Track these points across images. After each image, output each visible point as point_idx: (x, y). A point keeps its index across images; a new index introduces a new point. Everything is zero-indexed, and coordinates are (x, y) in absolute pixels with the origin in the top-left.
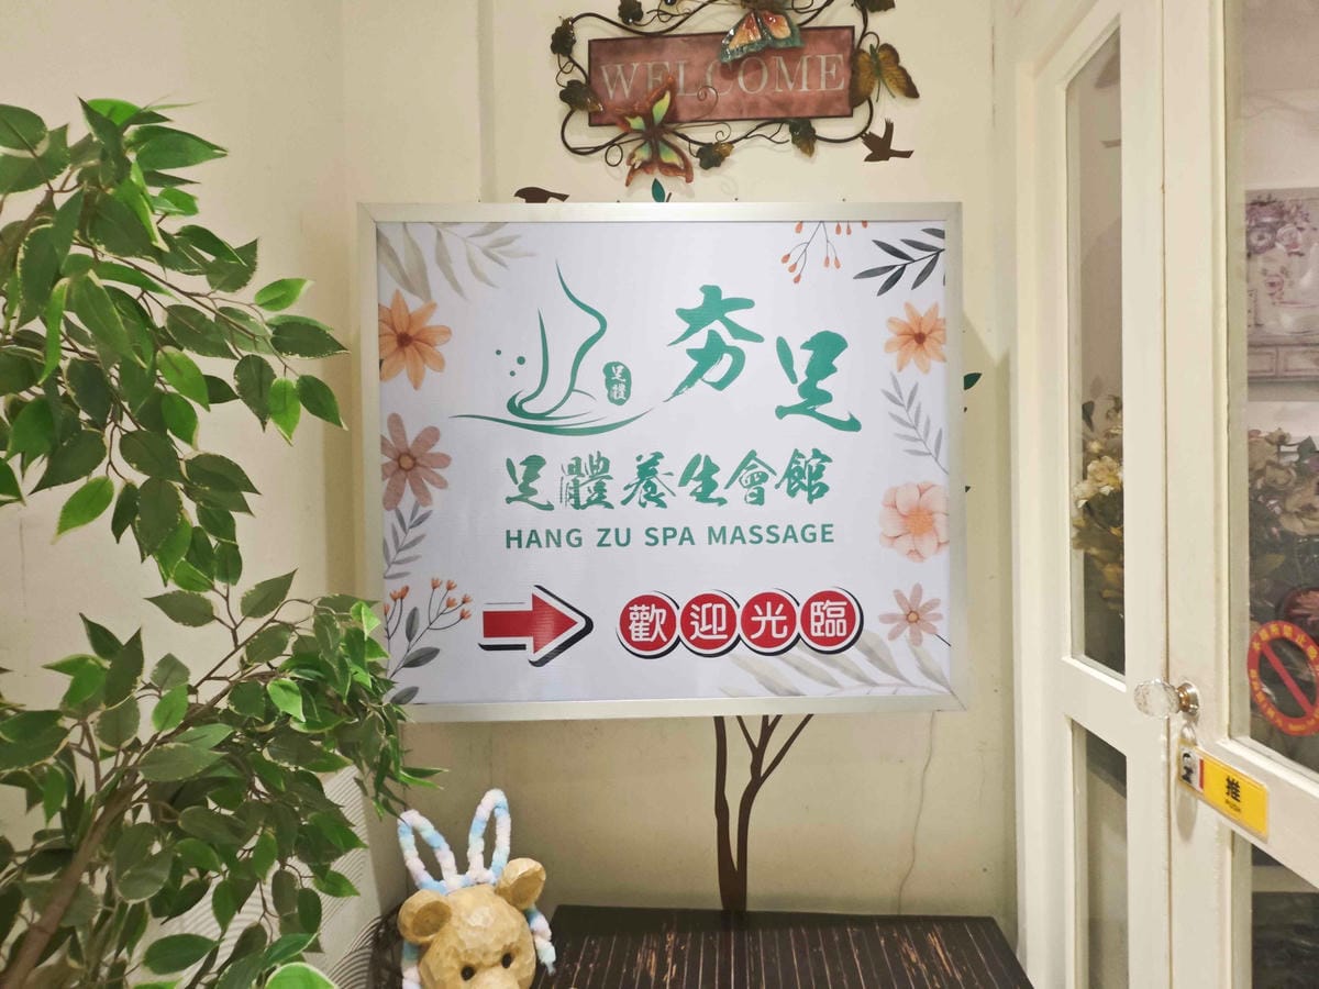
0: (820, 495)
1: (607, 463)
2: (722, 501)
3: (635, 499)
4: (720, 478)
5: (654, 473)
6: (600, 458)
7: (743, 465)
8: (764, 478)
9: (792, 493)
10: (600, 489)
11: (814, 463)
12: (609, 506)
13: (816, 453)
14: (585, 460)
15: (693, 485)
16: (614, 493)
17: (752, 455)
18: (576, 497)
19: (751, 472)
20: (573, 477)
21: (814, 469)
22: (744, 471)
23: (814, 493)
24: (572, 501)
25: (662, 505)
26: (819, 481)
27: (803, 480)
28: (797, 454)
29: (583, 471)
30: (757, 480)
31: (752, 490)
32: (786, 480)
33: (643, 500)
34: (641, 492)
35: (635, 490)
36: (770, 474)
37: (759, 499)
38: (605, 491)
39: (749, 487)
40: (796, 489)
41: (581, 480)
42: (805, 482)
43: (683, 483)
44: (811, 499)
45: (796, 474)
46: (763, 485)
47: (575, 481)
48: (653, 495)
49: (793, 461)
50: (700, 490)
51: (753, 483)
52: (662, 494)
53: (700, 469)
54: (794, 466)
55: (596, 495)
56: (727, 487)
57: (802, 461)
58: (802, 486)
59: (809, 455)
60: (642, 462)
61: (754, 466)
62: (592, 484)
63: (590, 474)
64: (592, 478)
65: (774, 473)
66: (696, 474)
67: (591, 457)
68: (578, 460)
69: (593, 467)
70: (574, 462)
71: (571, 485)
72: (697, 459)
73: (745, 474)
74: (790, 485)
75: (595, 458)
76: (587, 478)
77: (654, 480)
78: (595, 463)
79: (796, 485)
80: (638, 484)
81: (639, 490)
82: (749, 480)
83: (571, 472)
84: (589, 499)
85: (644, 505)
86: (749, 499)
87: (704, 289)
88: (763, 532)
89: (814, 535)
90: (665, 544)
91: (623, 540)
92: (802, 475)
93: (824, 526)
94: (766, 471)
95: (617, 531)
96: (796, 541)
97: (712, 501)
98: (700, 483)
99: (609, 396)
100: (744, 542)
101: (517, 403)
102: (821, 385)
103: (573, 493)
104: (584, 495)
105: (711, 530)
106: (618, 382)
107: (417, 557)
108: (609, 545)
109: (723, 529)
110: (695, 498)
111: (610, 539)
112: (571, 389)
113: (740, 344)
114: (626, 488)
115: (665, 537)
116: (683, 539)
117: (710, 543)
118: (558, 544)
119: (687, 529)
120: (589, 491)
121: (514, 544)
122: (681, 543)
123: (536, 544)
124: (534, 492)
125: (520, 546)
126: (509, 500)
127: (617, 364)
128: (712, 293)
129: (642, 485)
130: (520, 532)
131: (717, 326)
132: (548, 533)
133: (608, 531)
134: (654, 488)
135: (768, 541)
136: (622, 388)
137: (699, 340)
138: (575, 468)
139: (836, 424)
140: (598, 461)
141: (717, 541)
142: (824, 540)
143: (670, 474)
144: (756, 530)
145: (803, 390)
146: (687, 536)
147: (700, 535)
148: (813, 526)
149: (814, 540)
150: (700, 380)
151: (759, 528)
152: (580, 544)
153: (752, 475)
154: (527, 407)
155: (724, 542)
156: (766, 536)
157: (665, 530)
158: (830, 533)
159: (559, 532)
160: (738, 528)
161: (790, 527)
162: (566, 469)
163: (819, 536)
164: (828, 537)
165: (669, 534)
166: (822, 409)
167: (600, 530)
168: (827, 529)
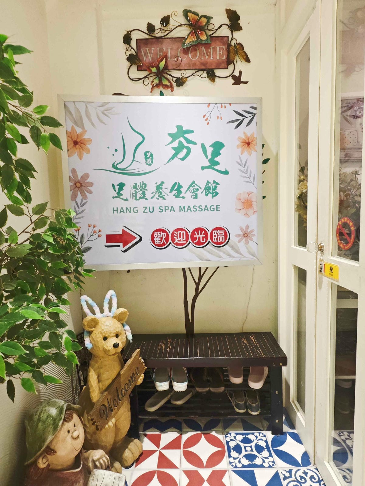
0: (216, 195)
1: (146, 185)
2: (184, 198)
3: (155, 197)
4: (183, 190)
5: (161, 188)
6: (143, 183)
7: (191, 186)
8: (197, 190)
9: (207, 195)
10: (144, 193)
11: (214, 185)
12: (146, 199)
13: (214, 182)
14: (138, 184)
15: (174, 192)
16: (148, 195)
17: (194, 182)
18: (136, 196)
19: (193, 188)
20: (135, 190)
21: (214, 187)
22: (191, 188)
23: (214, 195)
24: (134, 198)
25: (164, 199)
26: (215, 191)
27: (210, 191)
28: (208, 182)
29: (138, 188)
30: (195, 190)
31: (193, 194)
32: (205, 190)
33: (158, 197)
34: (157, 195)
35: (155, 194)
36: (199, 189)
37: (196, 197)
38: (146, 194)
39: (193, 193)
40: (208, 193)
41: (137, 191)
42: (211, 191)
43: (171, 191)
44: (213, 197)
45: (208, 189)
46: (197, 192)
47: (135, 191)
48: (161, 196)
49: (207, 184)
50: (176, 194)
51: (194, 191)
52: (164, 195)
53: (176, 187)
54: (207, 186)
55: (142, 196)
56: (185, 193)
57: (210, 184)
58: (210, 193)
59: (212, 182)
60: (157, 185)
61: (194, 186)
62: (141, 192)
63: (140, 189)
64: (141, 190)
65: (201, 188)
66: (175, 189)
67: (140, 183)
68: (136, 184)
69: (141, 187)
70: (135, 185)
71: (134, 192)
72: (175, 183)
73: (191, 189)
74: (206, 192)
75: (142, 183)
76: (139, 190)
77: (161, 191)
78: (142, 185)
79: (208, 192)
80: (156, 192)
81: (156, 194)
82: (192, 190)
83: (134, 188)
84: (140, 197)
85: (158, 199)
86: (193, 197)
87: (177, 126)
88: (197, 208)
89: (214, 208)
90: (165, 212)
91: (151, 210)
92: (210, 189)
93: (217, 206)
94: (198, 188)
95: (149, 207)
96: (208, 211)
97: (181, 197)
98: (177, 191)
99: (146, 162)
100: (191, 211)
101: (115, 165)
102: (216, 159)
103: (134, 195)
104: (138, 196)
105: (180, 207)
106: (149, 158)
107: (83, 217)
108: (147, 212)
109: (184, 207)
110: (175, 196)
111: (147, 210)
112: (133, 160)
113: (189, 145)
114: (152, 193)
115: (165, 209)
116: (171, 210)
117: (180, 211)
118: (130, 212)
119: (172, 207)
120: (140, 194)
121: (115, 212)
122: (170, 212)
123: (123, 212)
124: (122, 195)
125: (117, 213)
126: (113, 197)
127: (148, 152)
128: (179, 128)
129: (157, 192)
130: (117, 208)
131: (182, 139)
132: (127, 208)
133: (146, 207)
134: (161, 193)
135: (199, 211)
136: (150, 160)
137: (176, 144)
138: (135, 187)
139: (222, 172)
140: (143, 185)
141: (182, 210)
142: (217, 210)
143: (167, 189)
144: (195, 207)
145: (210, 161)
146: (172, 209)
147: (177, 209)
148: (214, 206)
149: (214, 210)
150: (176, 157)
151: (196, 206)
152: (137, 212)
153: (194, 189)
154: (119, 166)
155: (185, 211)
156: (198, 209)
157: (165, 207)
158: (219, 208)
159: (130, 208)
160: (189, 206)
161: (206, 206)
162: (132, 187)
163: (215, 209)
164: (218, 209)
165: (167, 208)
166: (216, 167)
167: (144, 207)
168: (218, 207)
